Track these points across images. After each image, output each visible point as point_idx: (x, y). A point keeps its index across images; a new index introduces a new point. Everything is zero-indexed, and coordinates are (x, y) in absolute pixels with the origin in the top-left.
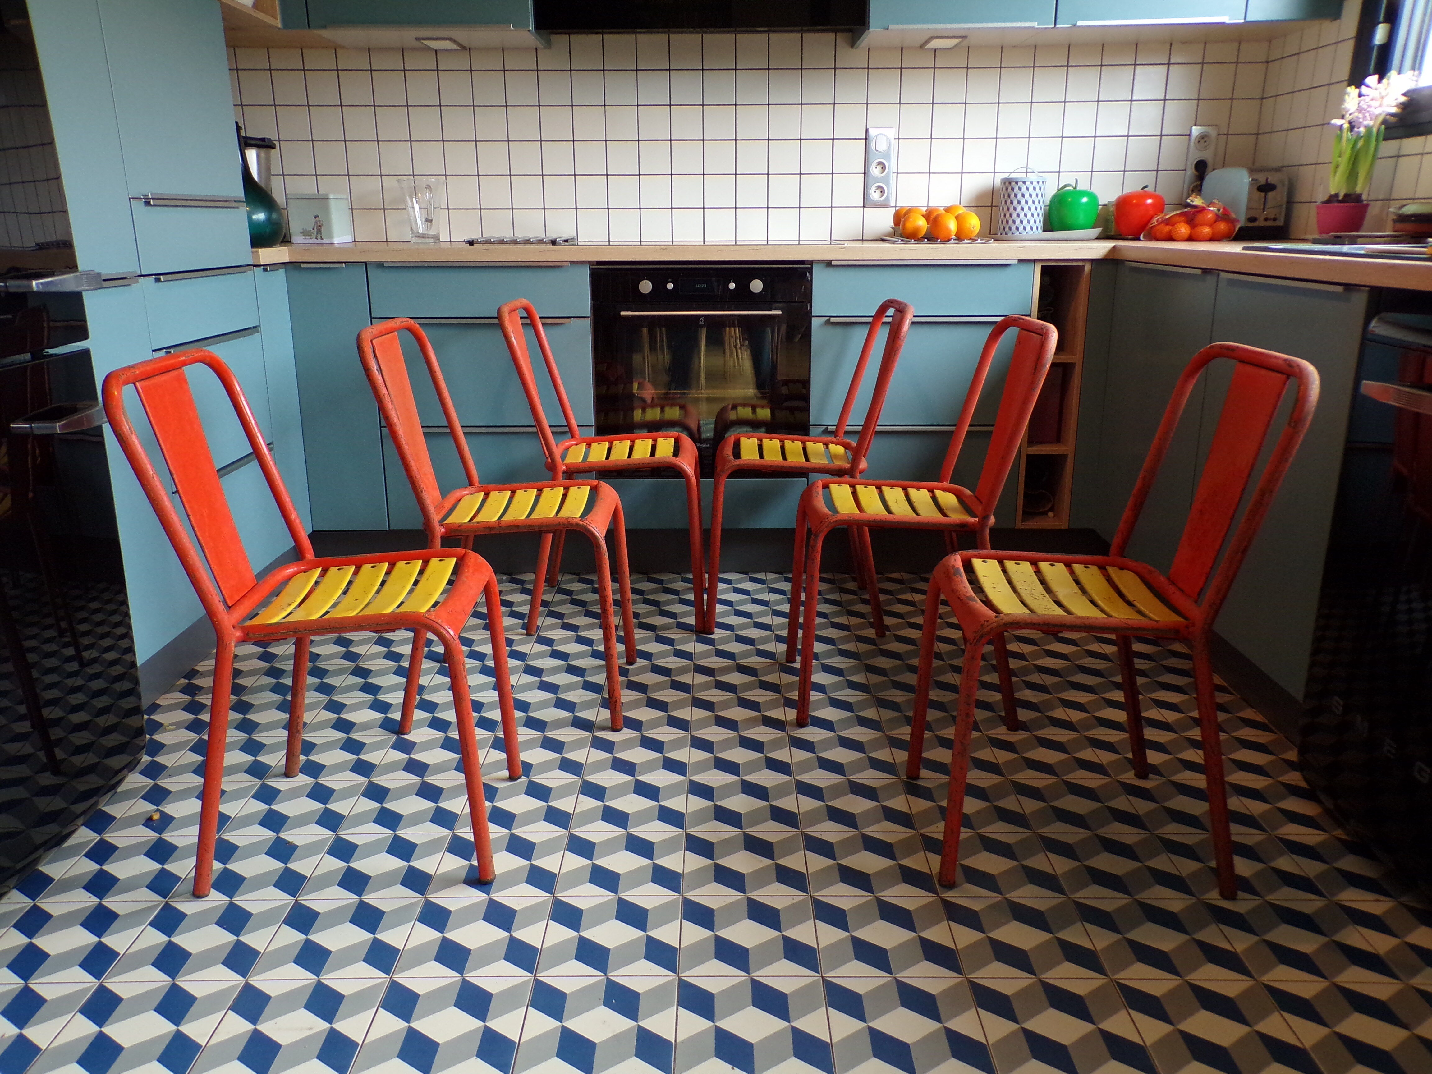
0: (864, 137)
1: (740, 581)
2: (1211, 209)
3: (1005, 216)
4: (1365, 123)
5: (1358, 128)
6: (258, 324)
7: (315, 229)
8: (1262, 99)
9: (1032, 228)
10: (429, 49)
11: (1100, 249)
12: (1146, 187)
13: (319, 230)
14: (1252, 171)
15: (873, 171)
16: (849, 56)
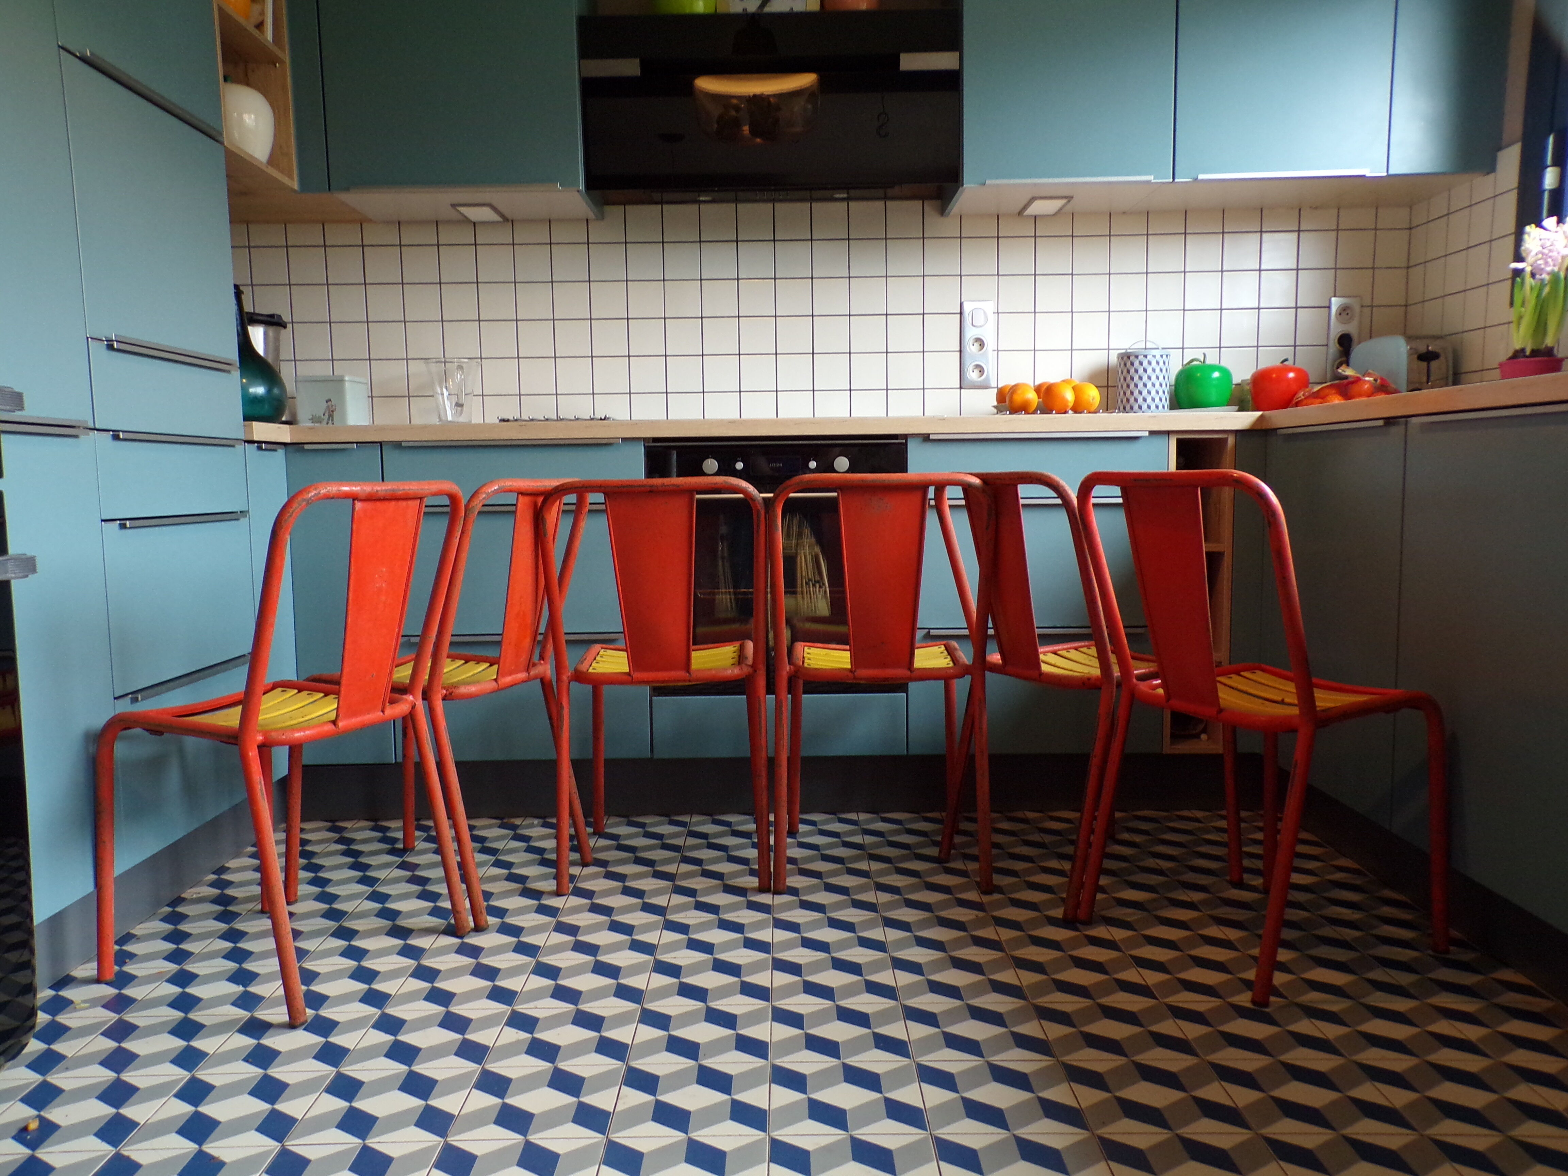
0: (959, 311)
1: (826, 822)
2: (1367, 379)
3: (1125, 394)
4: (1549, 269)
5: (1541, 275)
6: (247, 509)
7: (327, 415)
8: (1408, 268)
9: (1157, 407)
10: (466, 220)
11: (1244, 419)
12: (1286, 360)
13: (331, 416)
14: (1409, 338)
15: (970, 349)
16: (938, 225)
